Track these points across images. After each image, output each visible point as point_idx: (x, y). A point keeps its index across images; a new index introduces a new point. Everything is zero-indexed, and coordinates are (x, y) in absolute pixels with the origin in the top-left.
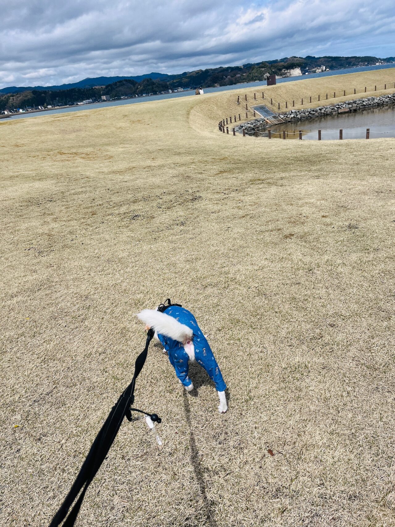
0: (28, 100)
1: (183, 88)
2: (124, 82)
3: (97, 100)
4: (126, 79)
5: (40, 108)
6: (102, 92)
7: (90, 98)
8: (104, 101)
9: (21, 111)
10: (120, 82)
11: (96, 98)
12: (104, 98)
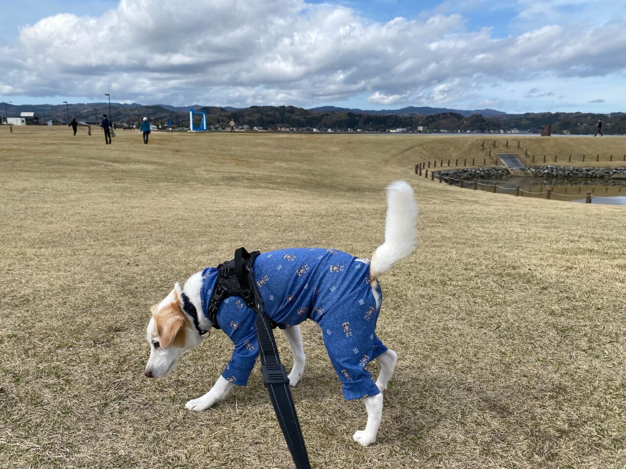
0: (342, 121)
1: (520, 130)
2: (449, 115)
3: (412, 130)
4: (452, 112)
5: (349, 130)
6: (420, 122)
7: (406, 127)
8: (420, 132)
9: (330, 130)
10: (445, 114)
11: (412, 128)
12: (421, 128)
